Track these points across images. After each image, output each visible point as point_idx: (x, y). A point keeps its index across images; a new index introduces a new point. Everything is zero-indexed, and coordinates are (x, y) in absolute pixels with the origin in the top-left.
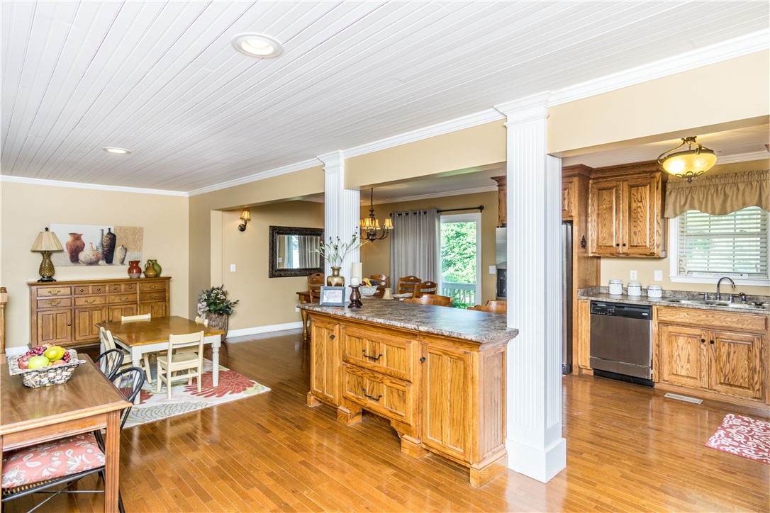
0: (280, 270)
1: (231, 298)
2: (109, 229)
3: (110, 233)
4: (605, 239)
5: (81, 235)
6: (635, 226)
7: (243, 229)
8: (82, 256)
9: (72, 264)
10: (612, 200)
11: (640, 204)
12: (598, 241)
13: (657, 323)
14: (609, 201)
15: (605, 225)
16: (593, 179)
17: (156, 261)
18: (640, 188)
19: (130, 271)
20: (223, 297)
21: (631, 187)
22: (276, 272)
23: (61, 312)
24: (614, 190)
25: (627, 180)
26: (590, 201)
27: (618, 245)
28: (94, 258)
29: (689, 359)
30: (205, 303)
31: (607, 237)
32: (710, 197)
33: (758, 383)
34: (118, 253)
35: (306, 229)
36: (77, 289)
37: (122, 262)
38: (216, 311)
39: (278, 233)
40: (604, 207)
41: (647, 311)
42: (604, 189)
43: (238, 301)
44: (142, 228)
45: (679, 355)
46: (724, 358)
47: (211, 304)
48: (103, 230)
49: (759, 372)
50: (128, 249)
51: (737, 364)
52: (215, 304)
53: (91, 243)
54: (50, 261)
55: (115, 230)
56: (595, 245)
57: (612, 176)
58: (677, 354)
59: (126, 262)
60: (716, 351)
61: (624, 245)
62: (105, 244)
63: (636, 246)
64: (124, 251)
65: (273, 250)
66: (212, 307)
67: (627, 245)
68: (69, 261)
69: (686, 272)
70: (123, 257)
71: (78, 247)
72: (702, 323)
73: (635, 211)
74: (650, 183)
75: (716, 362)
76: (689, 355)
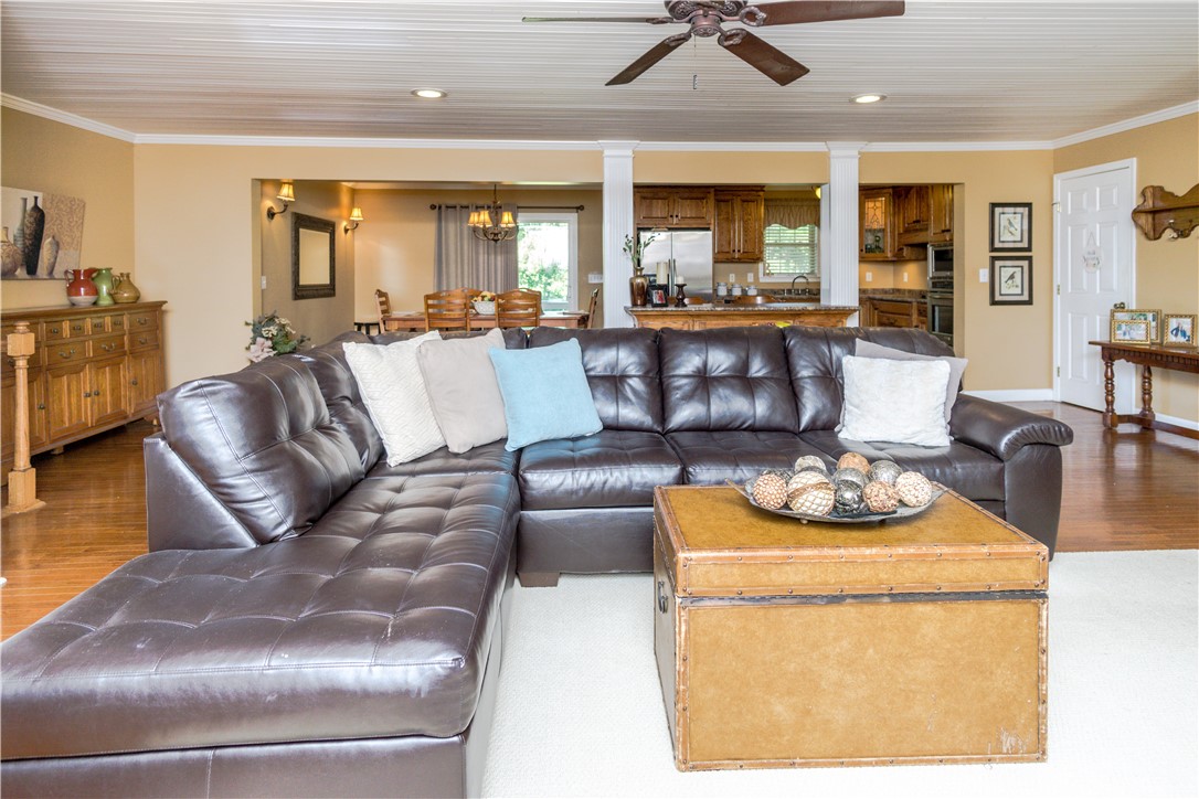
0: (302, 288)
2: (36, 198)
3: (36, 207)
4: (723, 246)
6: (746, 235)
7: (272, 214)
15: (722, 233)
18: (749, 203)
19: (72, 292)
21: (743, 201)
22: (298, 290)
24: (730, 203)
25: (740, 196)
27: (734, 251)
28: (9, 263)
30: (269, 343)
31: (725, 244)
34: (46, 252)
35: (321, 221)
37: (51, 272)
39: (300, 225)
44: (83, 202)
48: (25, 200)
50: (60, 243)
53: (5, 228)
55: (44, 200)
59: (58, 272)
61: (739, 251)
62: (28, 232)
63: (747, 252)
64: (55, 247)
65: (296, 254)
70: (52, 260)
73: (746, 222)
74: (756, 200)
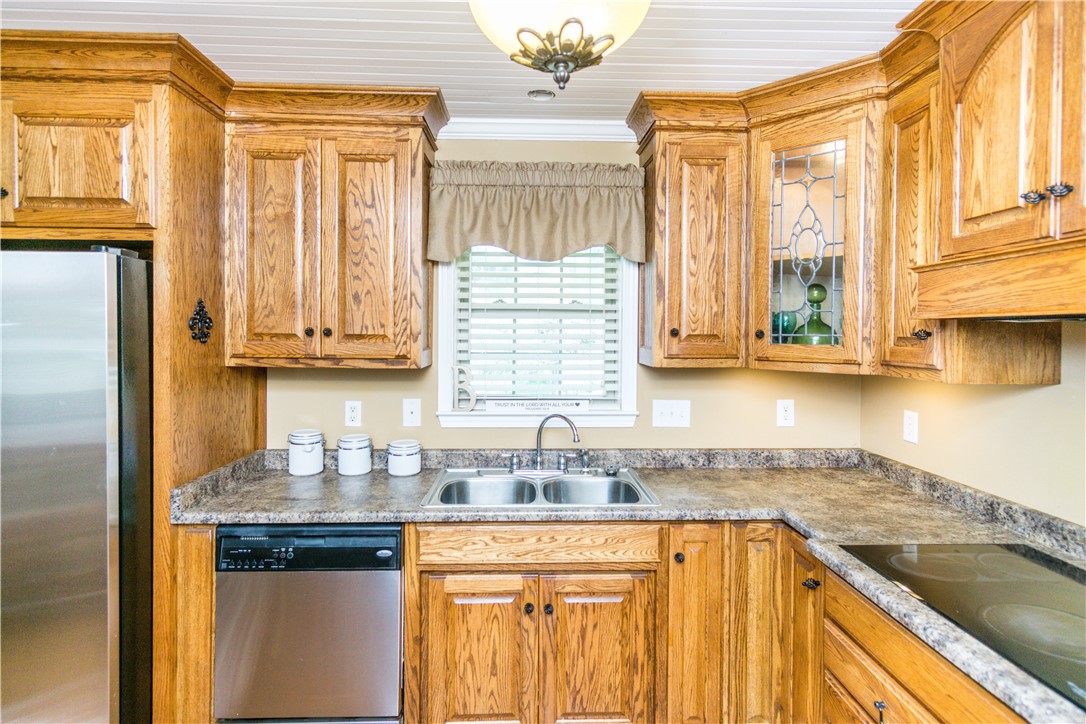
4: (272, 312)
6: (357, 278)
10: (294, 195)
11: (369, 214)
12: (251, 318)
13: (415, 575)
14: (285, 197)
15: (272, 269)
16: (238, 121)
18: (369, 165)
21: (347, 158)
24: (299, 163)
25: (335, 139)
26: (227, 189)
27: (309, 332)
29: (494, 663)
31: (278, 308)
32: (523, 213)
33: (641, 697)
40: (270, 212)
41: (391, 542)
42: (269, 155)
45: (471, 659)
46: (574, 644)
49: (643, 666)
51: (600, 656)
56: (242, 330)
57: (293, 122)
58: (465, 655)
60: (555, 630)
61: (328, 333)
63: (360, 337)
67: (335, 334)
69: (473, 401)
72: (529, 559)
73: (357, 233)
74: (394, 155)
75: (555, 658)
76: (494, 654)
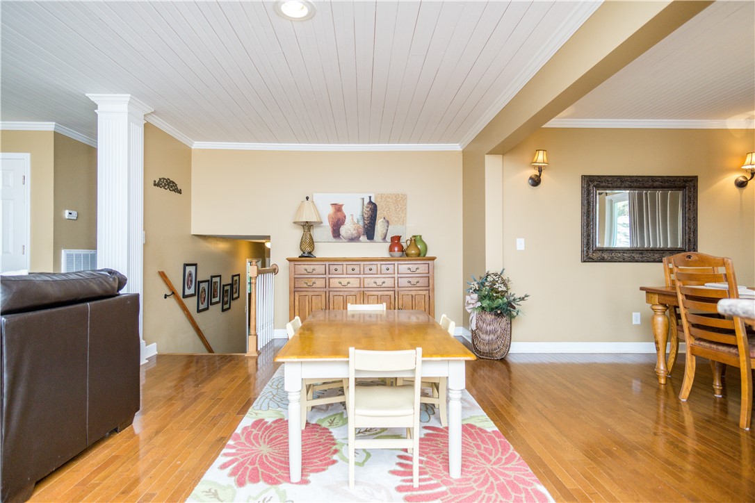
0: (602, 250)
1: (516, 291)
2: (370, 197)
3: (371, 202)
5: (342, 205)
7: (536, 182)
8: (344, 230)
9: (334, 240)
17: (421, 236)
19: (391, 249)
20: (503, 288)
22: (593, 253)
23: (317, 293)
28: (355, 233)
30: (475, 296)
34: (380, 227)
35: (653, 178)
36: (332, 267)
37: (384, 239)
38: (492, 310)
39: (598, 187)
43: (526, 296)
44: (405, 195)
47: (485, 297)
48: (363, 199)
50: (390, 221)
52: (491, 298)
53: (352, 215)
54: (310, 235)
55: (376, 198)
59: (388, 238)
62: (366, 216)
64: (386, 224)
65: (588, 217)
66: (486, 303)
68: (332, 236)
70: (385, 231)
71: (339, 220)
